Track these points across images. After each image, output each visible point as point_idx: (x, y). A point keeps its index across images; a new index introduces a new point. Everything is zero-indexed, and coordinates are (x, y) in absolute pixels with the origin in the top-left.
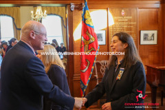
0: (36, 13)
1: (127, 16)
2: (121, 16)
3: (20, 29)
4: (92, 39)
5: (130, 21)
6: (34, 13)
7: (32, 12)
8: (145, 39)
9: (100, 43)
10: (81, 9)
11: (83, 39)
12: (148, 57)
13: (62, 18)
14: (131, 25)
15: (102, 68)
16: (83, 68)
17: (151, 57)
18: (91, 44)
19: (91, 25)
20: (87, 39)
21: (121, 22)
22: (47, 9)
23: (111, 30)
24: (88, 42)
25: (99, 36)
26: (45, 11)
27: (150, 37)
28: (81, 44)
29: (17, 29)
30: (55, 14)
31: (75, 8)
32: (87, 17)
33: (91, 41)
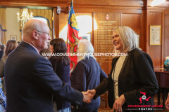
0: (22, 15)
1: (111, 20)
2: (106, 20)
3: (5, 31)
4: (78, 42)
5: (114, 25)
6: (20, 15)
7: (18, 14)
10: (68, 13)
13: (48, 20)
18: (76, 47)
19: (77, 28)
20: (73, 41)
21: (106, 26)
22: (33, 11)
23: (95, 33)
26: (32, 13)
29: (3, 30)
30: (41, 17)
31: (62, 12)
32: (73, 20)
33: (76, 43)
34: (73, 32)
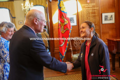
0: (26, 5)
1: (91, 3)
2: (87, 3)
3: (15, 18)
4: (66, 22)
5: (94, 6)
6: (24, 5)
7: (22, 4)
8: (106, 19)
9: (72, 24)
10: (57, 0)
11: (59, 22)
12: (108, 33)
14: (95, 10)
15: (75, 42)
16: (61, 44)
17: (111, 33)
18: (65, 26)
19: (65, 11)
20: (63, 22)
21: (87, 8)
23: (80, 14)
24: (64, 24)
25: (72, 19)
26: (32, 3)
27: (109, 18)
28: (59, 26)
29: (13, 17)
30: (39, 5)
32: (61, 6)
33: (66, 23)
34: (63, 15)
